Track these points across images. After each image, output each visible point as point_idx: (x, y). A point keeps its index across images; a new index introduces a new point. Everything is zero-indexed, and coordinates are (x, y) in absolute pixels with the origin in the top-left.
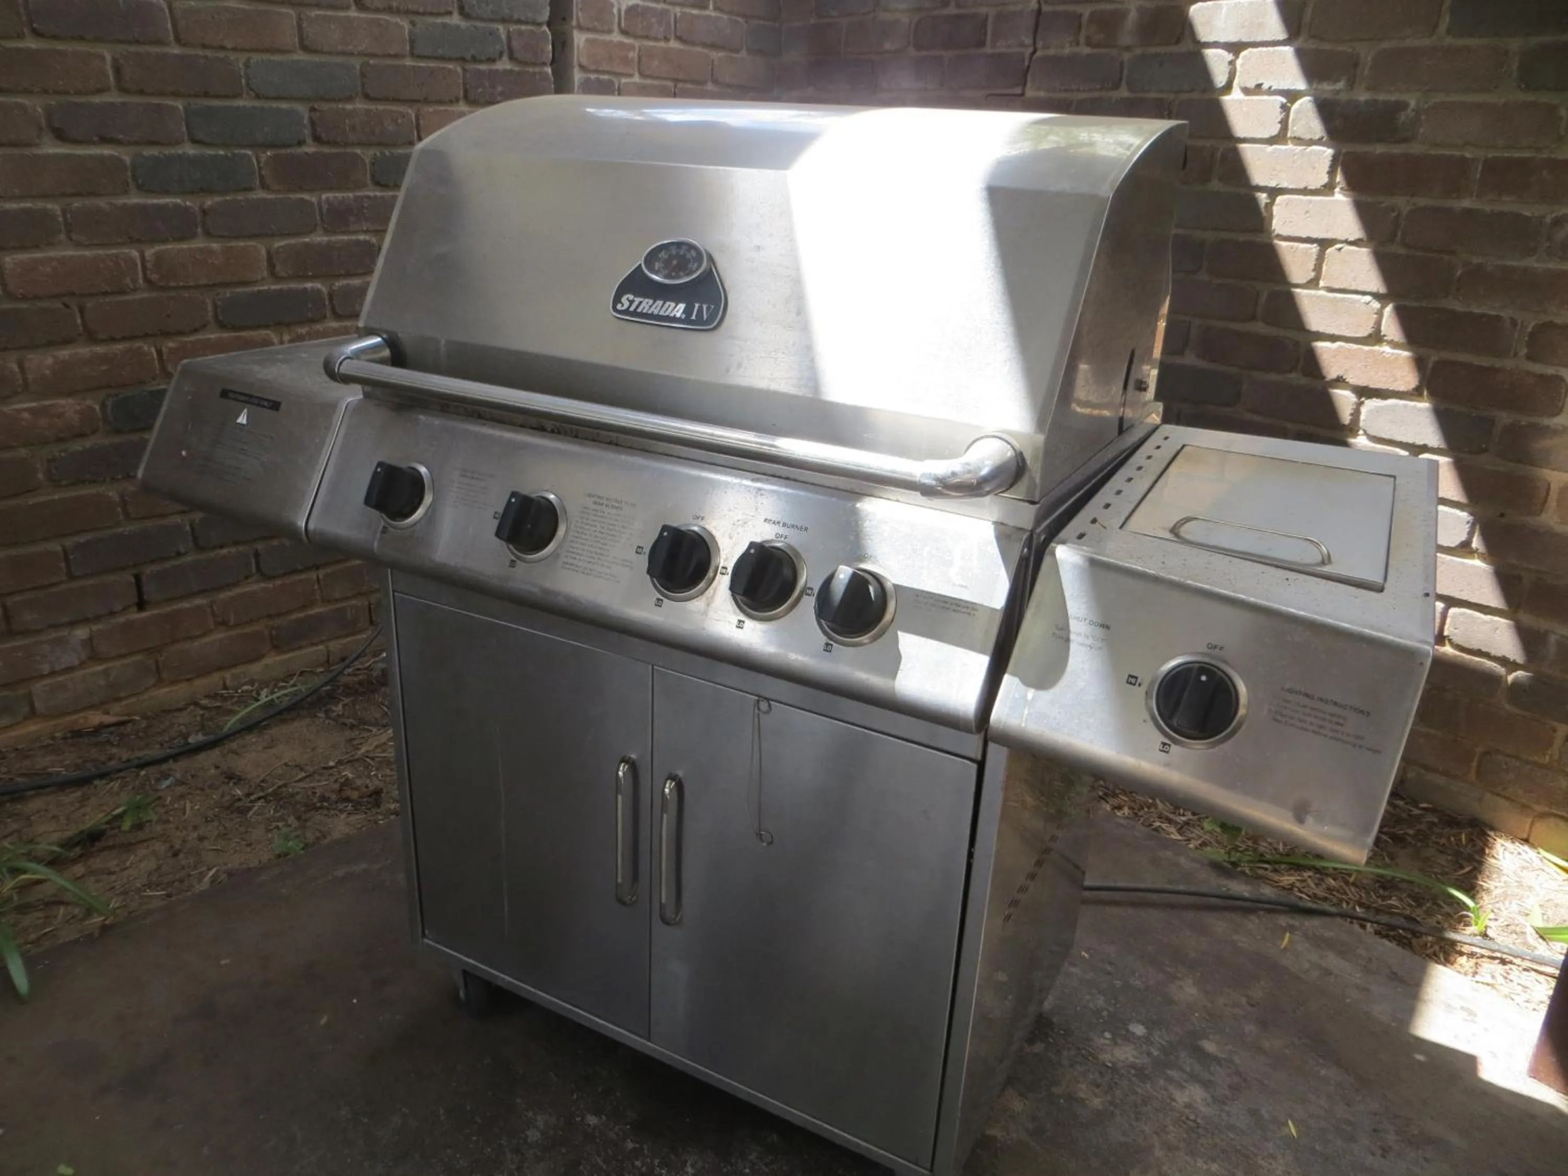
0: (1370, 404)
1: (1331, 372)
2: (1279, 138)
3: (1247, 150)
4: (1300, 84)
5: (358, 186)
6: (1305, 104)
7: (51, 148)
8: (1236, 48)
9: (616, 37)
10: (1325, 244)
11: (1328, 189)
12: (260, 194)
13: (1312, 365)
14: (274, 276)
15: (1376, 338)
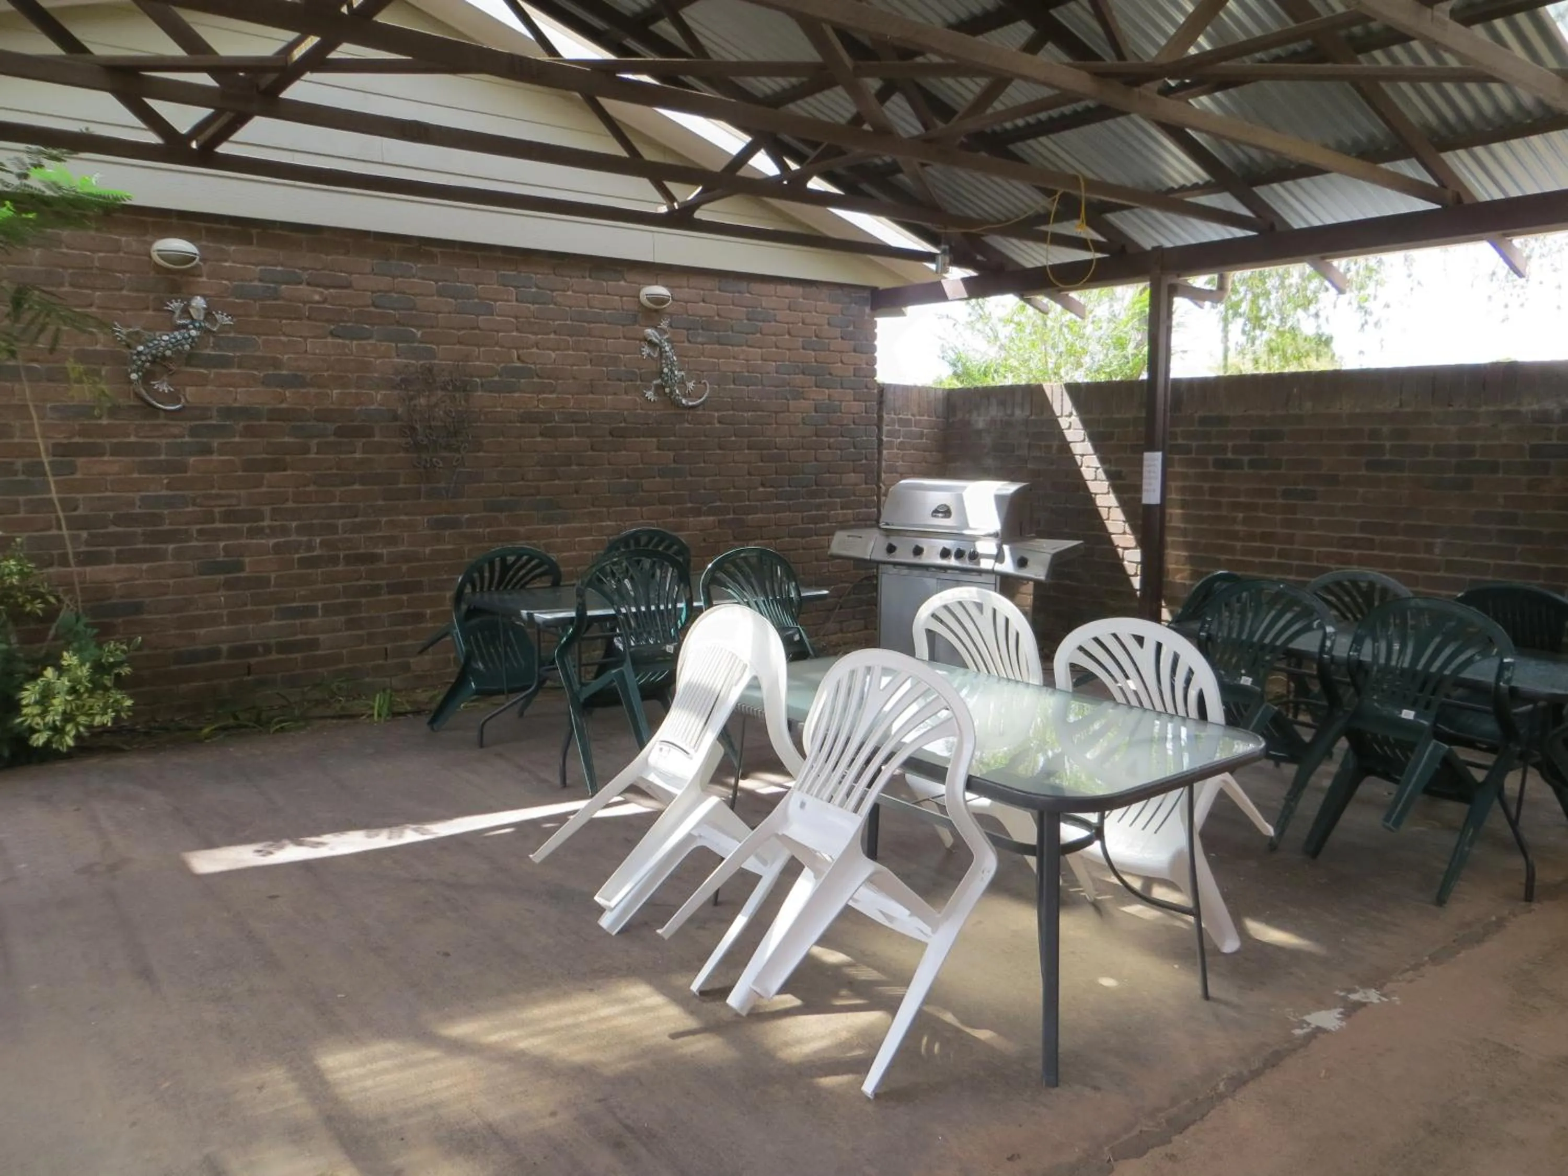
0: (1126, 552)
1: (1116, 543)
2: (1095, 479)
3: (1089, 483)
4: (1099, 465)
5: (824, 498)
6: (1100, 470)
7: (761, 489)
8: (1082, 455)
9: (895, 451)
10: (1109, 508)
11: (1108, 493)
12: (801, 500)
13: (1110, 542)
14: (803, 523)
15: (1124, 533)
